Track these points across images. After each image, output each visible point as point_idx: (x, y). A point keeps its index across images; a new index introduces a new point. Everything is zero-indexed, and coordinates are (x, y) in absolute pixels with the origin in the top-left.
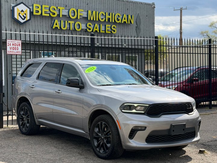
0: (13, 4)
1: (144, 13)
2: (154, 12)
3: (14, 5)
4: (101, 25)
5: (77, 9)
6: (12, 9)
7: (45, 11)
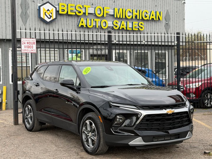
0: (40, 3)
1: (173, 9)
2: (184, 8)
3: (40, 5)
4: (128, 22)
5: (103, 7)
6: (38, 9)
7: (71, 10)
